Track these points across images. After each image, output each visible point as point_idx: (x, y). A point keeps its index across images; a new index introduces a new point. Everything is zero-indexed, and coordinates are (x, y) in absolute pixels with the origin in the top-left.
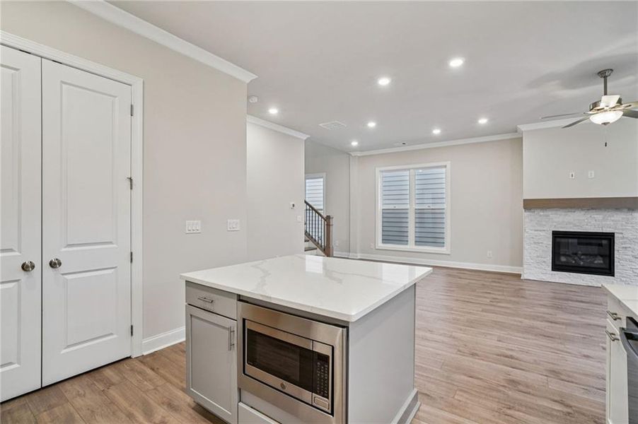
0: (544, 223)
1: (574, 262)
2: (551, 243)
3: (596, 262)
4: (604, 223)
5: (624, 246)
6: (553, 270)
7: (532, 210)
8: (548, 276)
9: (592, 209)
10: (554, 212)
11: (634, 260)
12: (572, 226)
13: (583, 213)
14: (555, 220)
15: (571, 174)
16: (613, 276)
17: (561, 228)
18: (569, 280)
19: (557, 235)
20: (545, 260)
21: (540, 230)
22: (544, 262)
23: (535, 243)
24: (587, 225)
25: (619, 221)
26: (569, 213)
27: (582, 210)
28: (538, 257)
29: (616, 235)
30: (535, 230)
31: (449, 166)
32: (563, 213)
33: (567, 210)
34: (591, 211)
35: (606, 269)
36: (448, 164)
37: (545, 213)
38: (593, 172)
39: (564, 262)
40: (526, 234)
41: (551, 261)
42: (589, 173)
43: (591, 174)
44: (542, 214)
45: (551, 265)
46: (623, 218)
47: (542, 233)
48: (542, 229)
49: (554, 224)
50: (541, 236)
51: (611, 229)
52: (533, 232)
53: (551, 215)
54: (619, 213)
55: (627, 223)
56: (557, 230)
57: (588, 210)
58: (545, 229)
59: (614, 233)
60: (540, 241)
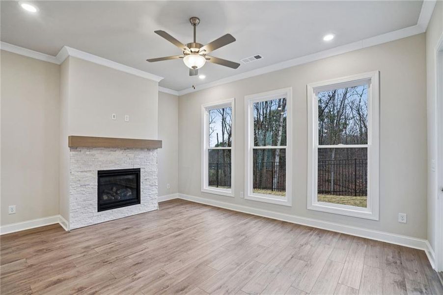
0: (90, 163)
1: (113, 198)
2: (96, 184)
3: (128, 195)
4: (134, 161)
5: (145, 178)
6: (98, 211)
7: (79, 149)
8: (94, 218)
9: (128, 148)
10: (99, 152)
11: (150, 187)
13: (121, 152)
14: (100, 159)
15: (113, 114)
17: (105, 167)
18: (112, 217)
19: (102, 174)
20: (91, 202)
21: (86, 172)
23: (82, 186)
24: (124, 163)
25: (143, 159)
26: (112, 153)
27: (121, 149)
28: (84, 200)
29: (141, 170)
30: (83, 171)
32: (107, 153)
33: (109, 150)
34: (127, 150)
35: (134, 199)
37: (91, 153)
38: (128, 116)
39: (106, 200)
40: (71, 177)
41: (97, 202)
42: (126, 116)
43: (127, 117)
46: (145, 156)
47: (89, 174)
48: (88, 170)
49: (100, 163)
50: (87, 177)
51: (139, 166)
52: (79, 174)
53: (97, 155)
54: (143, 152)
55: (147, 160)
56: (102, 169)
57: (125, 149)
58: (91, 169)
59: (140, 169)
60: (87, 183)
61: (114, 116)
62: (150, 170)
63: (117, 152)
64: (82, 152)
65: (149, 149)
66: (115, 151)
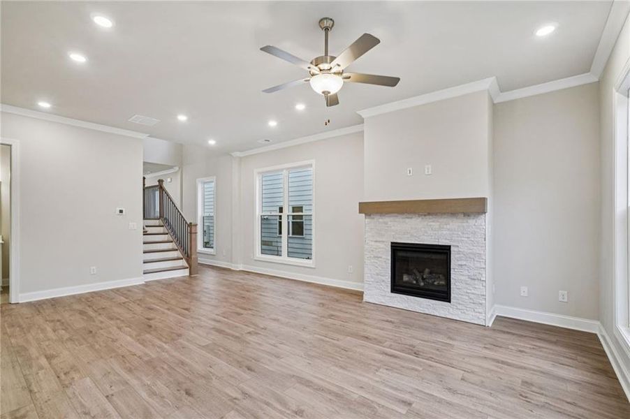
0: (383, 232)
1: (415, 282)
2: (390, 258)
4: (440, 232)
5: (460, 263)
6: (392, 292)
7: (372, 216)
8: (387, 298)
9: (429, 214)
10: (392, 219)
11: (469, 281)
12: (409, 236)
13: (420, 219)
14: (393, 228)
15: (408, 169)
16: (450, 302)
17: (400, 238)
18: (407, 305)
19: (396, 248)
20: (383, 278)
21: (380, 242)
22: (383, 281)
23: (375, 257)
24: (424, 235)
25: (455, 230)
26: (407, 220)
27: (420, 215)
28: (378, 274)
29: (452, 249)
30: (376, 241)
31: (314, 166)
32: (401, 220)
33: (404, 216)
34: (427, 217)
35: (443, 293)
36: (313, 162)
37: (384, 220)
38: (430, 167)
39: (406, 282)
40: (366, 246)
41: (390, 280)
42: (426, 167)
43: (428, 169)
44: (380, 220)
45: (390, 285)
46: (459, 226)
47: (382, 245)
48: (381, 240)
49: (393, 233)
50: (380, 248)
51: (447, 241)
52: (373, 243)
53: (389, 223)
54: (455, 219)
55: (463, 233)
56: (395, 241)
57: (425, 215)
58: (384, 240)
59: (450, 246)
60: (379, 255)
61: (410, 171)
62: (469, 251)
63: (413, 219)
64: (375, 220)
65: (467, 215)
66: (411, 218)
